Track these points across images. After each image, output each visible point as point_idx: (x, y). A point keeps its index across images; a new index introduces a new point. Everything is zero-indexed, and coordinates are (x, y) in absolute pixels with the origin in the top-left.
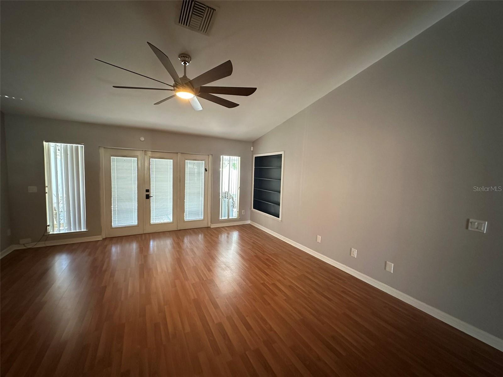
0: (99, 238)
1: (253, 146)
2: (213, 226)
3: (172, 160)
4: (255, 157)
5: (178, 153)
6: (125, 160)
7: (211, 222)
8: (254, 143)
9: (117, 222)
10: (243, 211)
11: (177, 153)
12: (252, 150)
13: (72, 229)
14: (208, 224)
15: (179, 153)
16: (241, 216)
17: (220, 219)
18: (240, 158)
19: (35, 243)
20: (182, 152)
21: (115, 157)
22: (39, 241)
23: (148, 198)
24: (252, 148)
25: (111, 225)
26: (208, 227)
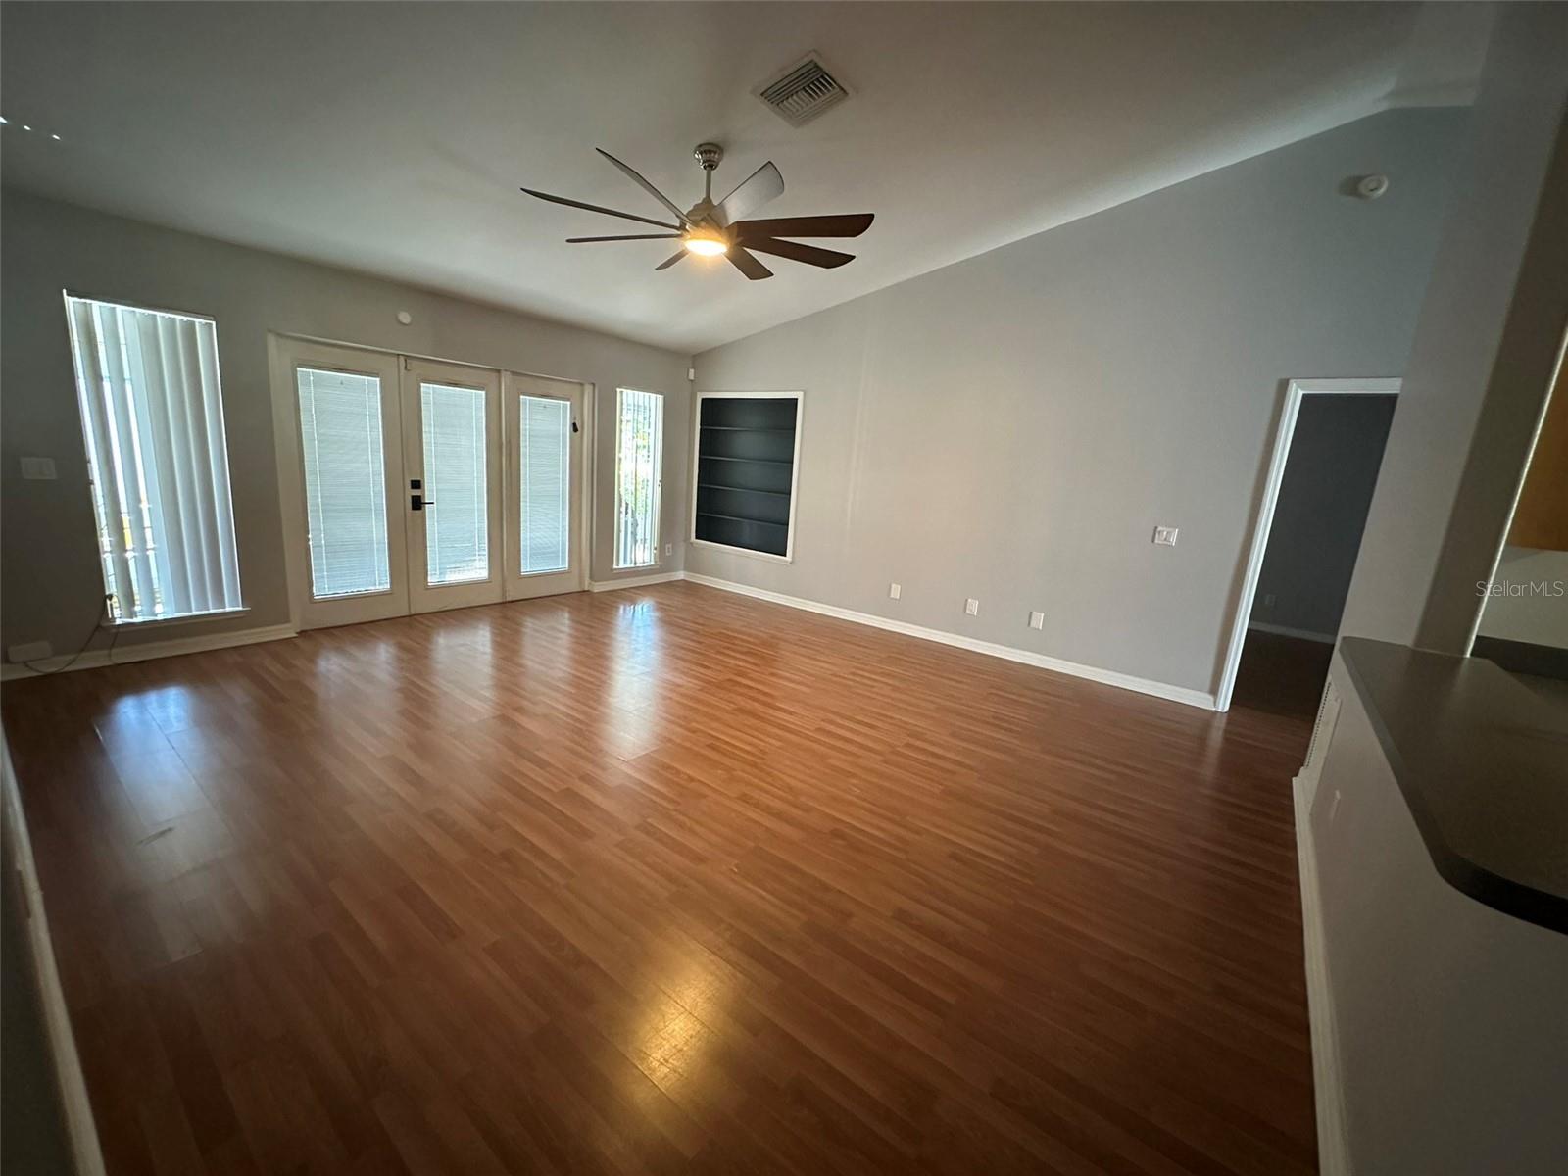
0: (288, 631)
1: (693, 368)
2: (599, 587)
3: (483, 393)
4: (703, 400)
5: (503, 374)
6: (342, 383)
7: (592, 578)
8: (696, 358)
9: (327, 583)
10: (667, 546)
11: (499, 371)
12: (691, 377)
13: (193, 607)
14: (581, 582)
15: (506, 371)
16: (664, 562)
17: (615, 567)
18: (660, 398)
19: (71, 657)
20: (514, 370)
21: (310, 370)
22: (83, 650)
23: (420, 508)
24: (692, 371)
25: (311, 594)
26: (584, 591)
